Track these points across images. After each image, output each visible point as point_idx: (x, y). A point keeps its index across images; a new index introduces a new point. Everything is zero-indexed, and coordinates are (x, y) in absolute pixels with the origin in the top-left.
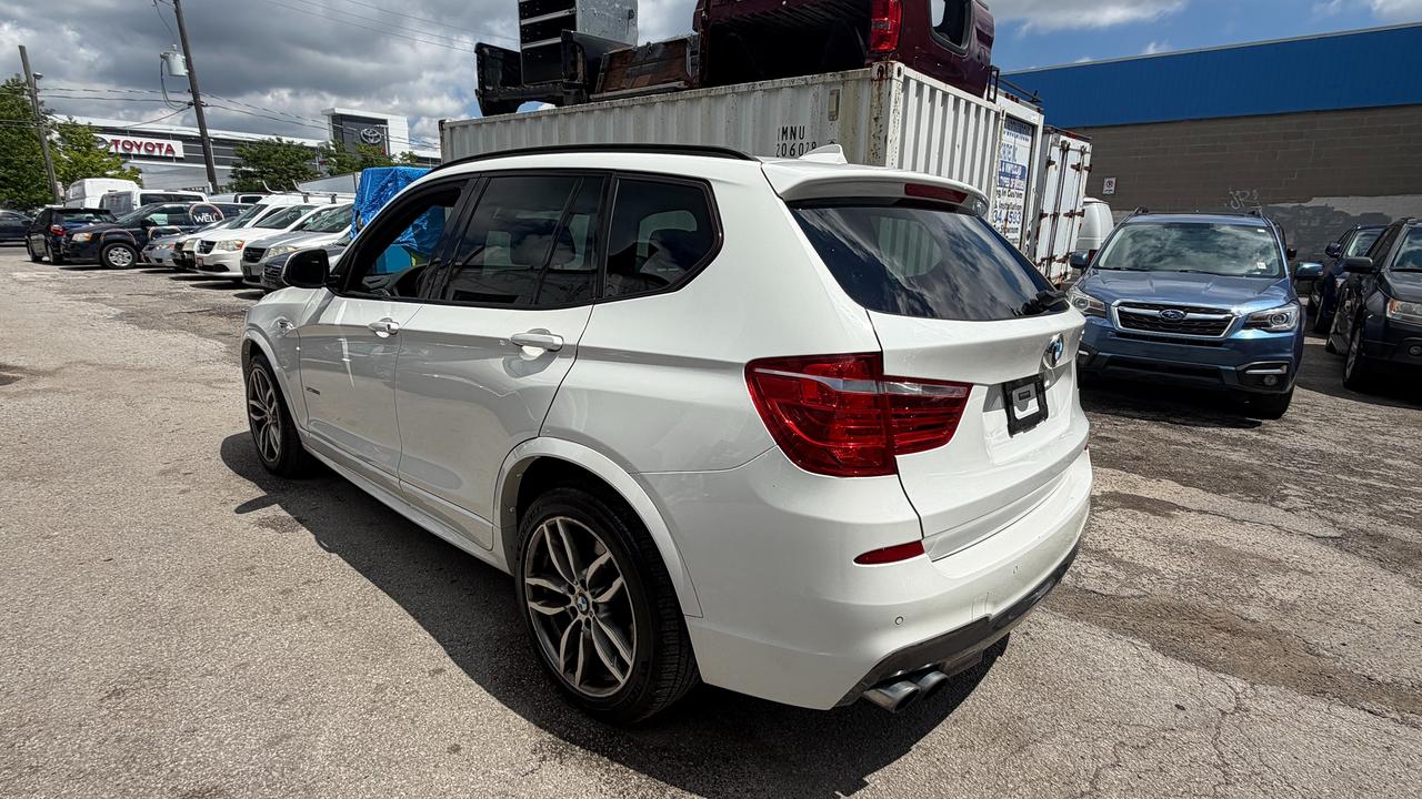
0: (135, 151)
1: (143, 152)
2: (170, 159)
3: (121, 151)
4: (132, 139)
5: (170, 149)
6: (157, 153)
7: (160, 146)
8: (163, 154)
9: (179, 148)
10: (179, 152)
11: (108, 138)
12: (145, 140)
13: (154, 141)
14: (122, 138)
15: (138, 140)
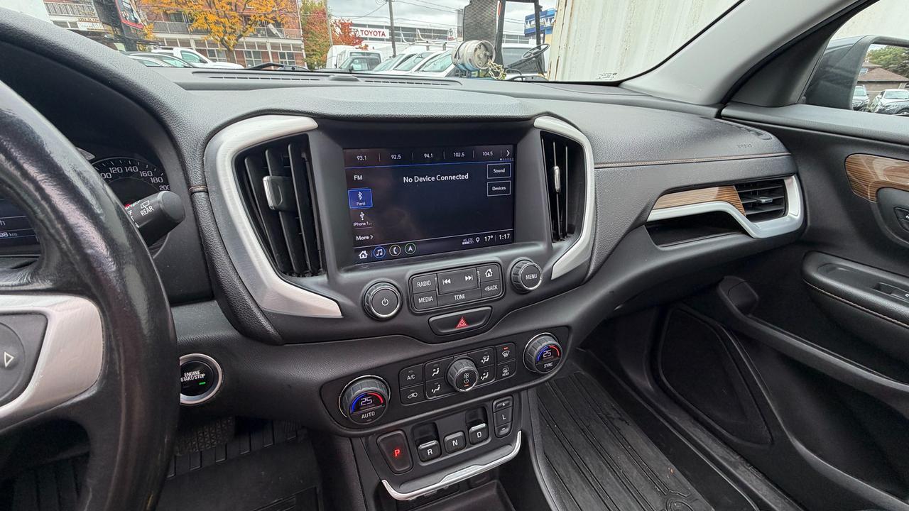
0: (369, 36)
1: (373, 36)
2: (382, 40)
3: (364, 36)
4: (368, 29)
5: (383, 34)
6: (378, 37)
7: (379, 32)
8: (381, 37)
9: (387, 32)
10: (388, 36)
11: (359, 29)
12: (373, 30)
13: (377, 30)
14: (364, 29)
15: (371, 29)
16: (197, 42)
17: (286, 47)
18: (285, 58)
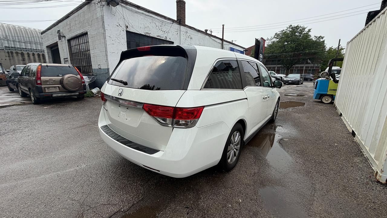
16: (278, 67)
17: (311, 67)
18: (310, 71)
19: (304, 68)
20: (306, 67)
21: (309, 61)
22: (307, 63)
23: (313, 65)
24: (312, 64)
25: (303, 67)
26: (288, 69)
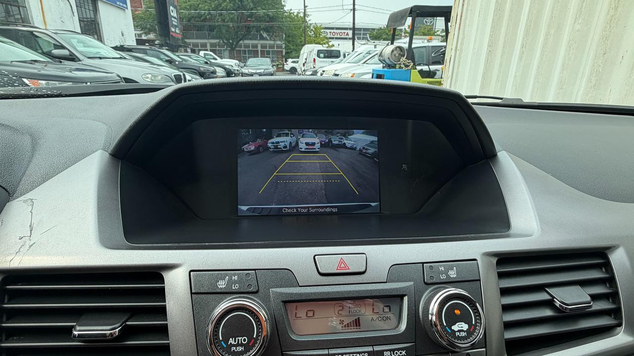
0: (336, 36)
1: (339, 36)
2: (346, 39)
3: (332, 36)
4: (335, 31)
5: (347, 34)
6: (343, 36)
7: (344, 33)
8: (345, 37)
9: (350, 32)
10: (351, 36)
11: (328, 31)
12: (340, 31)
13: (343, 31)
14: (332, 31)
15: (338, 31)
16: (212, 45)
17: (272, 47)
18: (269, 54)
19: (259, 48)
20: (263, 46)
21: (265, 35)
22: (262, 38)
23: (272, 42)
24: (271, 40)
25: (256, 46)
26: (232, 49)
